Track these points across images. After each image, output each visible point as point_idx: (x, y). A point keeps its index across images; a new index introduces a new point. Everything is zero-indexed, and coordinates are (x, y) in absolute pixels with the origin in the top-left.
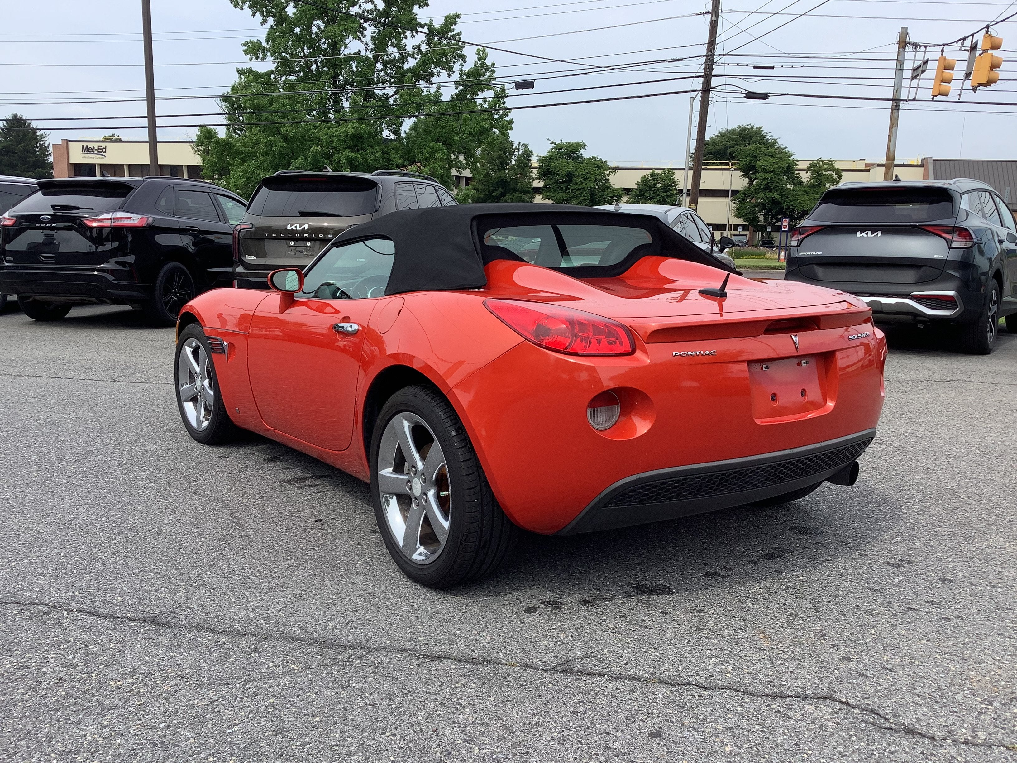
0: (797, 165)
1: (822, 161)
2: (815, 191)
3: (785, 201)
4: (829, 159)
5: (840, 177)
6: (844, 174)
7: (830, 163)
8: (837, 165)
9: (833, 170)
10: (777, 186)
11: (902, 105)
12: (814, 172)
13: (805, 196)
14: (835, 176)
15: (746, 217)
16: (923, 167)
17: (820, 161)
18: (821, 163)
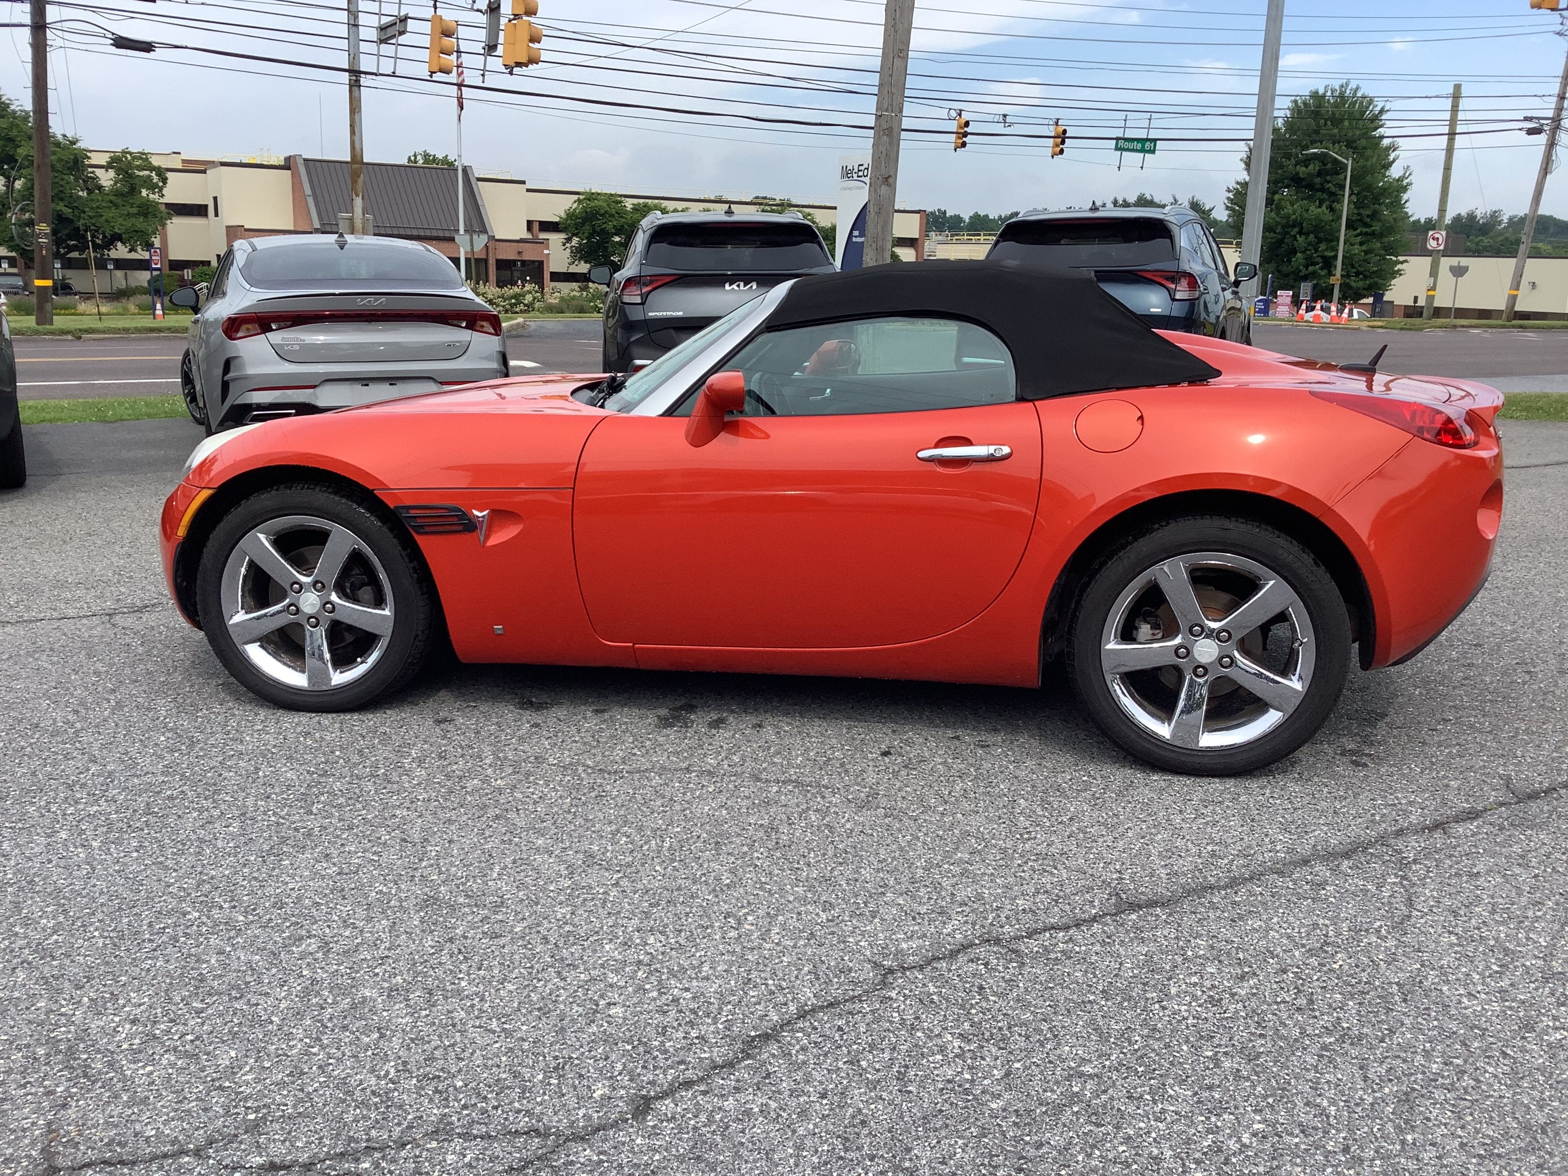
0: (89, 158)
1: (131, 153)
2: (127, 202)
3: (79, 218)
4: (141, 150)
5: (165, 180)
6: (169, 175)
7: (144, 157)
8: (155, 161)
9: (152, 168)
10: (61, 191)
11: (364, 80)
12: (118, 171)
13: (113, 209)
14: (156, 179)
15: (11, 244)
16: (289, 169)
17: (127, 153)
18: (128, 156)
